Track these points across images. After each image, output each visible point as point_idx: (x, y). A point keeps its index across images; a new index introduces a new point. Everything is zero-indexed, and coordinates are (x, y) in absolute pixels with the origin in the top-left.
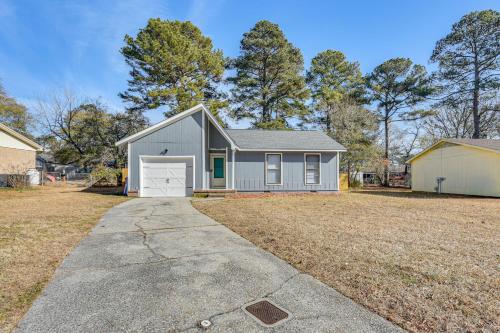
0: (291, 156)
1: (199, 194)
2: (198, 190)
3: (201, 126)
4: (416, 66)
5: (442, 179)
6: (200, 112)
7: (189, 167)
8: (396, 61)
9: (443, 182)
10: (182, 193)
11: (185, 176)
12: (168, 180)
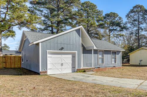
0: (107, 52)
1: (79, 71)
2: (79, 69)
3: (80, 37)
4: (119, 17)
5: (142, 60)
6: (79, 29)
7: (74, 57)
8: (114, 14)
9: (142, 62)
10: (70, 71)
11: (71, 62)
12: (62, 64)
